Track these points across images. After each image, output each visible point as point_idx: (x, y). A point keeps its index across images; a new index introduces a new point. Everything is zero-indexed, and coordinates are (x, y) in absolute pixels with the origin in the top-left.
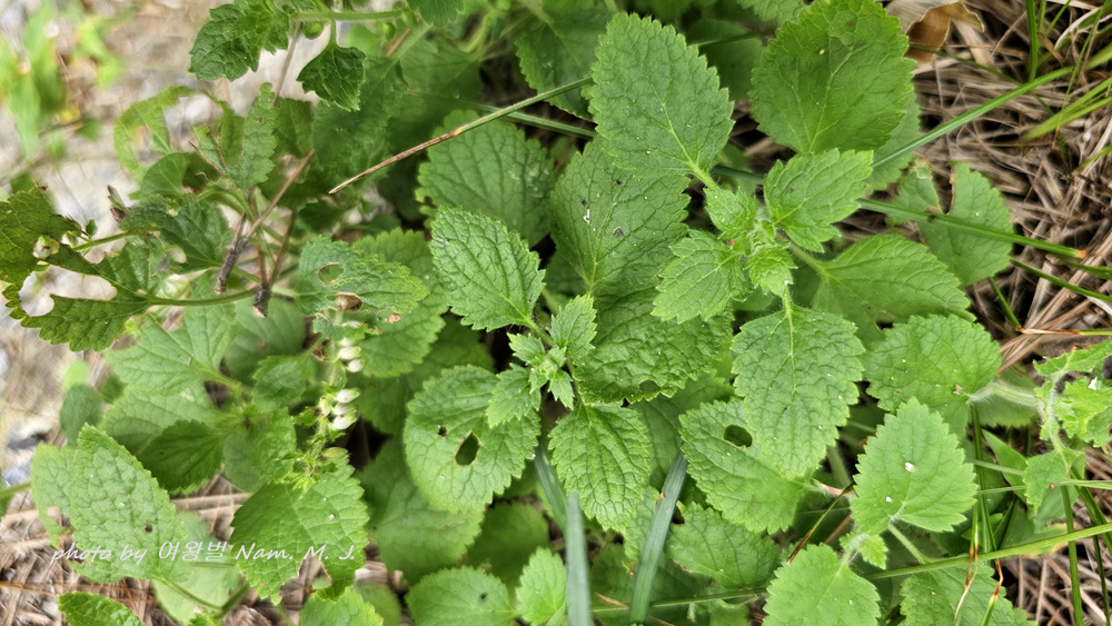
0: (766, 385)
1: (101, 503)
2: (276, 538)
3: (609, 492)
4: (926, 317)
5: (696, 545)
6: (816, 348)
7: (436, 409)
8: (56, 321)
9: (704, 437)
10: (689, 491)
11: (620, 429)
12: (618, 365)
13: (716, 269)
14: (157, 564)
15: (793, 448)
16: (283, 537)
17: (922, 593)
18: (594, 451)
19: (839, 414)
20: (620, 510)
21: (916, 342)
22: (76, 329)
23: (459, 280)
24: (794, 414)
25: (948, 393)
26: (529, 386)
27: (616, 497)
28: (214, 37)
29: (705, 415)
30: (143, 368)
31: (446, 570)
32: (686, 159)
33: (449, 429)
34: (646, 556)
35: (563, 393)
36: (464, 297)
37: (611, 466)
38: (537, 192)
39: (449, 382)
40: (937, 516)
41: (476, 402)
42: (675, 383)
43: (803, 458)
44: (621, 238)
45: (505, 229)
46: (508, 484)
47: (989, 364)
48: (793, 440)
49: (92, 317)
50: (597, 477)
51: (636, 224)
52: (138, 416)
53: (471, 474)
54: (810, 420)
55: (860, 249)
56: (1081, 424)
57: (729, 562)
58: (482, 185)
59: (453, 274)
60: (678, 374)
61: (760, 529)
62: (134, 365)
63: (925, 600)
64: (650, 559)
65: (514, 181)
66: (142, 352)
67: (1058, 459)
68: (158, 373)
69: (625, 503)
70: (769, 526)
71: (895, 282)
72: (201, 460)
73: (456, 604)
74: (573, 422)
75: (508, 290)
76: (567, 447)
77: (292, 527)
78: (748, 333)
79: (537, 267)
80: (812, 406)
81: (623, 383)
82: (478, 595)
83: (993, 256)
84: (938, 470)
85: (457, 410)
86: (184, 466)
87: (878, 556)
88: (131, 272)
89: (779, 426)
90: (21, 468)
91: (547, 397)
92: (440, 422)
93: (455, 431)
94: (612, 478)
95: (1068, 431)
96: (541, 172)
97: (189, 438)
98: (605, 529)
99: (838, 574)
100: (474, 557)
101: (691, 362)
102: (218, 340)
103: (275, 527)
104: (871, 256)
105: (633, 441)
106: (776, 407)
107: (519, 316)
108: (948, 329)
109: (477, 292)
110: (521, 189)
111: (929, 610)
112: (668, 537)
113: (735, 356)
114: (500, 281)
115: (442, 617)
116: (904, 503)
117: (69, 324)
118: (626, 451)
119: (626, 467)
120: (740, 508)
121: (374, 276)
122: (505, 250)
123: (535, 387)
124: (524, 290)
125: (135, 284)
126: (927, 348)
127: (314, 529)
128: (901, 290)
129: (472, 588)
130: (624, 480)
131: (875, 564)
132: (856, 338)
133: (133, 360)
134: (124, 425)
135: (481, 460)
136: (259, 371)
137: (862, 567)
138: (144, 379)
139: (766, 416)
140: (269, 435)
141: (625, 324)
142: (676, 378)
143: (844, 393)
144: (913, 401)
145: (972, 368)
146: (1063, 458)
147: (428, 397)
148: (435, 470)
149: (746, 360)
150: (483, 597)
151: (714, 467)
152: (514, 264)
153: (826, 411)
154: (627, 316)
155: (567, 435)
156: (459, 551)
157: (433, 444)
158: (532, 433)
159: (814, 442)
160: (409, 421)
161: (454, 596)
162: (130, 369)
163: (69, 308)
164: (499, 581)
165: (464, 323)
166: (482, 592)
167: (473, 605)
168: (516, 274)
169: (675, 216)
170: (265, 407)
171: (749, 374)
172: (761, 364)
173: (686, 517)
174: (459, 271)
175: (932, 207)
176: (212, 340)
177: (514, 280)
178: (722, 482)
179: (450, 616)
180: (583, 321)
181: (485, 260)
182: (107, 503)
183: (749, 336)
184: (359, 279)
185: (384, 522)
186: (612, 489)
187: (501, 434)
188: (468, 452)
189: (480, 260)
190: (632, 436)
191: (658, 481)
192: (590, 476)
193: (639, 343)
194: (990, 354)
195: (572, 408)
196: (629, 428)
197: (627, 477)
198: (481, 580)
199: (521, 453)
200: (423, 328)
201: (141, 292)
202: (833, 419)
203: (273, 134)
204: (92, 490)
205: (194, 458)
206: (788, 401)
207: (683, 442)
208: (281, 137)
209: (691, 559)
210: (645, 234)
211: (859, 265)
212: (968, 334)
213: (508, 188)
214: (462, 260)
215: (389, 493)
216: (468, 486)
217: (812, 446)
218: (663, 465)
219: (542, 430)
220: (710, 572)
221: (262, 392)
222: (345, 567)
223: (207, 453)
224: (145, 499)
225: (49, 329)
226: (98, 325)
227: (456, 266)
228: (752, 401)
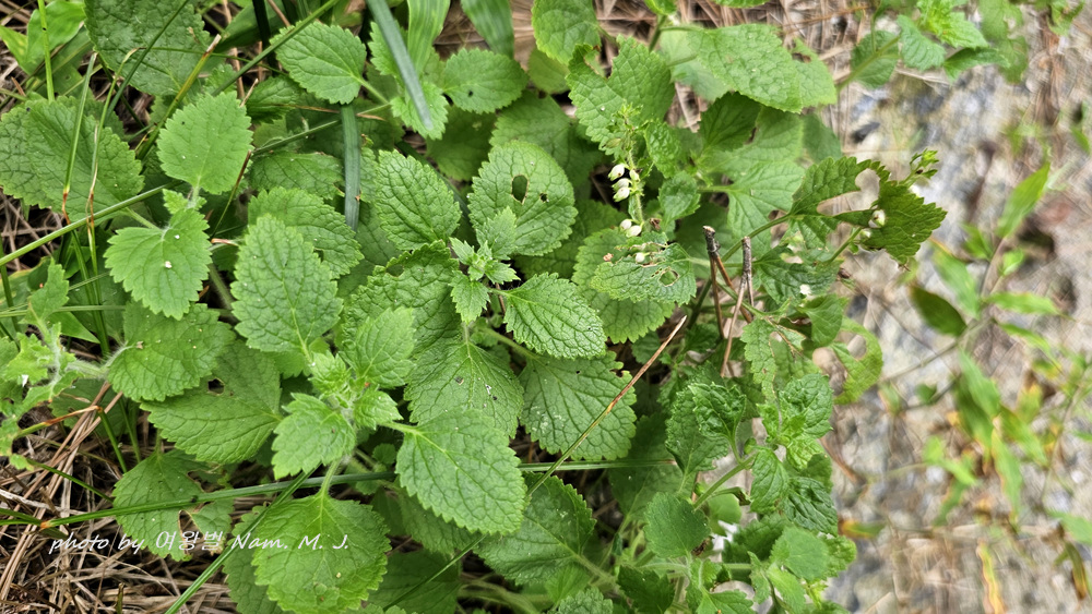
0: (307, 279)
1: (770, 68)
2: (638, 83)
3: (402, 178)
4: (185, 390)
5: (320, 171)
6: (275, 321)
7: (555, 215)
8: (849, 173)
9: (340, 247)
10: (340, 205)
11: (408, 232)
12: (426, 281)
13: (373, 359)
14: (714, 40)
15: (272, 237)
16: (633, 85)
17: (126, 183)
18: (423, 208)
19: (242, 272)
20: (389, 167)
21: (189, 367)
22: (834, 174)
23: (571, 304)
24: (279, 262)
25: (148, 340)
26: (490, 246)
27: (395, 176)
28: (819, 407)
29: (344, 265)
30: (783, 177)
31: (506, 105)
32: (425, 435)
33: (540, 200)
34: (356, 152)
35: (462, 249)
36: (563, 293)
37: (407, 198)
38: (536, 410)
39: (553, 239)
40: (133, 238)
41: (526, 228)
42: (376, 278)
43: (262, 231)
44: (455, 377)
45: (550, 353)
46: (480, 170)
47: (119, 374)
48: (274, 243)
49: (826, 186)
50: (414, 188)
51: (447, 390)
52: (777, 150)
53: (511, 171)
54: (265, 261)
55: (253, 444)
56: (26, 346)
57: (289, 167)
58: (582, 402)
59: (577, 307)
60: (376, 287)
61: (273, 191)
62: (790, 177)
63: (122, 178)
64: (352, 152)
65: (558, 413)
66: (789, 188)
67: (39, 312)
68: (771, 177)
69: (387, 174)
70: (267, 196)
71: (216, 421)
72: (713, 124)
73: (490, 83)
74: (446, 229)
75: (531, 309)
76: (445, 207)
77: (629, 95)
78: (332, 316)
79: (515, 333)
80: (266, 272)
81: (418, 269)
82: (475, 93)
83: (129, 492)
84: (144, 271)
85: (539, 218)
86: (723, 114)
87: (172, 199)
88: (814, 229)
89: (287, 250)
90: (862, 111)
91: (473, 241)
92: (548, 205)
93: (535, 201)
94: (402, 190)
95: (36, 339)
96: (539, 428)
97: (730, 136)
98: (395, 151)
99: (199, 177)
100: (488, 122)
101: (368, 299)
102: (737, 215)
103: (642, 91)
104: (242, 439)
105: (395, 224)
106: (294, 264)
107: (516, 294)
108: (163, 387)
109: (555, 299)
110: (551, 409)
111: (117, 171)
112: (343, 171)
113: (338, 295)
114: (539, 311)
115: (497, 71)
116: (162, 240)
117: (840, 175)
118: (398, 214)
119: (394, 201)
120: (295, 200)
121: (634, 284)
122: (544, 336)
123: (485, 246)
124: (519, 313)
125: (807, 222)
126: (178, 366)
127: (613, 97)
128: (210, 415)
129: (482, 98)
130: (393, 190)
131: (171, 192)
132: (245, 336)
133: (793, 181)
134: (785, 141)
135: (507, 184)
136: (698, 200)
137: (182, 187)
138: (780, 169)
139: (300, 255)
140: (672, 157)
141: (431, 316)
142: (376, 283)
143: (244, 289)
144: (178, 317)
145: (133, 366)
146: (35, 314)
147: (565, 223)
148: (539, 168)
149: (328, 294)
150: (471, 94)
151: (325, 227)
152: (532, 328)
153: (254, 271)
154: (432, 323)
155: (449, 216)
156: (501, 123)
157: (548, 186)
158: (475, 215)
159: (257, 245)
160: (572, 200)
161: (492, 89)
162: (792, 173)
163: (845, 186)
164: (463, 108)
165: (556, 274)
166: (473, 97)
167: (476, 86)
168: (529, 321)
169: (418, 403)
170: (681, 176)
171: (322, 284)
172: (315, 295)
173: (334, 188)
174: (573, 310)
175: (196, 512)
176: (742, 213)
177: (529, 317)
178: (315, 217)
179: (491, 73)
180: (465, 303)
181: (557, 324)
182: (766, 70)
183: (331, 314)
184: (644, 279)
185: (566, 131)
186: (400, 181)
187: (498, 206)
188: (519, 189)
189: (560, 323)
190: (396, 228)
191: (364, 208)
192: (420, 188)
193: (415, 304)
194: (120, 382)
195: (451, 239)
196: (401, 234)
197: (391, 194)
198: (479, 105)
199: (477, 195)
200: (587, 272)
201: (801, 218)
202: (246, 265)
203: (760, 385)
204: (780, 74)
205: (719, 122)
206: (286, 271)
207: (355, 238)
208: (753, 386)
209: (319, 161)
210: (438, 384)
211: (251, 429)
212: (144, 390)
213: (561, 406)
214: (574, 319)
215: (569, 151)
216: (510, 162)
217: (258, 241)
218: (364, 227)
219: (469, 219)
220: (301, 157)
221: (690, 186)
222: (579, 74)
223: (711, 131)
224: (739, 78)
225: (852, 166)
226: (820, 183)
227: (577, 313)
228: (314, 264)
